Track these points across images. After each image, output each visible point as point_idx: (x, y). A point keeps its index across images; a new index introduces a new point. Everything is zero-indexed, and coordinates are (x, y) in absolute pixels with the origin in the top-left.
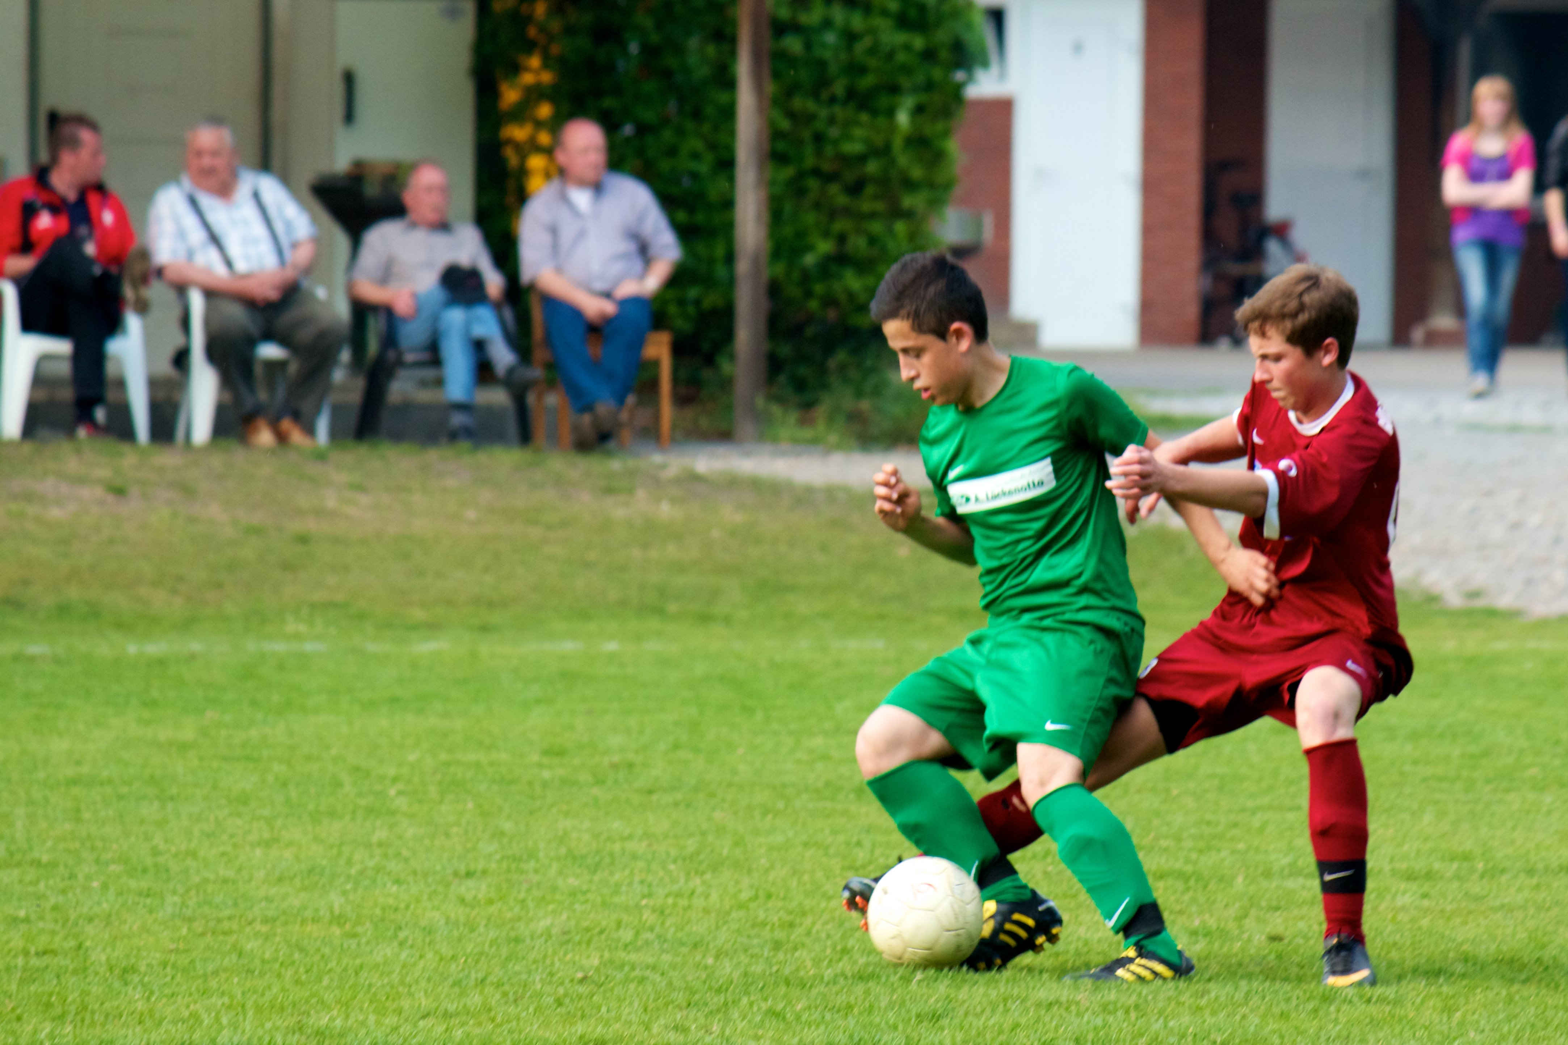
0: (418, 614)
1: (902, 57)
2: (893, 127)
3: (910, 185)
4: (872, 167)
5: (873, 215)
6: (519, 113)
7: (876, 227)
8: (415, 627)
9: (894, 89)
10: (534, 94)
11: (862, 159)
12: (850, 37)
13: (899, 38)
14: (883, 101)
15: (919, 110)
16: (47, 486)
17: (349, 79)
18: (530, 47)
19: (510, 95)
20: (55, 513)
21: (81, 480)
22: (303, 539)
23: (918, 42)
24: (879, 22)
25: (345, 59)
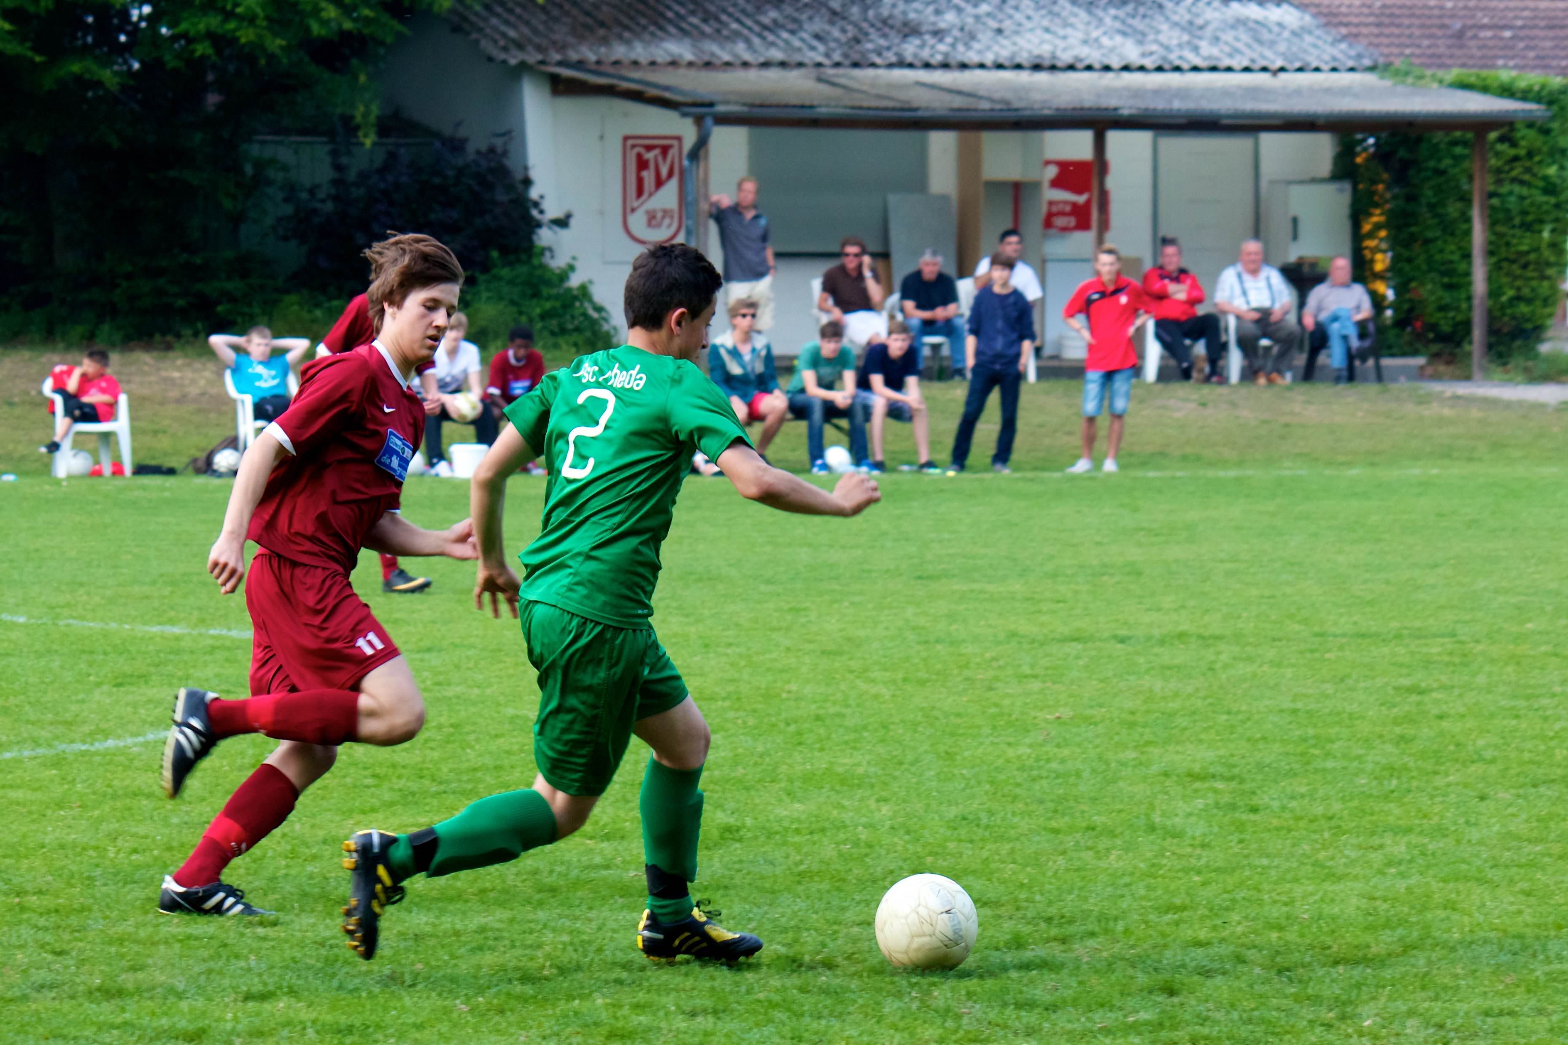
0: (1342, 458)
1: (1545, 208)
2: (1541, 238)
3: (1549, 264)
4: (1532, 257)
5: (1532, 279)
6: (1371, 235)
7: (1534, 283)
8: (1343, 464)
9: (1541, 222)
10: (1378, 227)
11: (1528, 253)
12: (1522, 198)
13: (1544, 198)
14: (1536, 227)
15: (1553, 231)
16: (1171, 402)
17: (1295, 221)
18: (1377, 205)
19: (1367, 227)
20: (1178, 415)
21: (1186, 400)
22: (1287, 425)
23: (1553, 200)
24: (1534, 192)
25: (1293, 212)
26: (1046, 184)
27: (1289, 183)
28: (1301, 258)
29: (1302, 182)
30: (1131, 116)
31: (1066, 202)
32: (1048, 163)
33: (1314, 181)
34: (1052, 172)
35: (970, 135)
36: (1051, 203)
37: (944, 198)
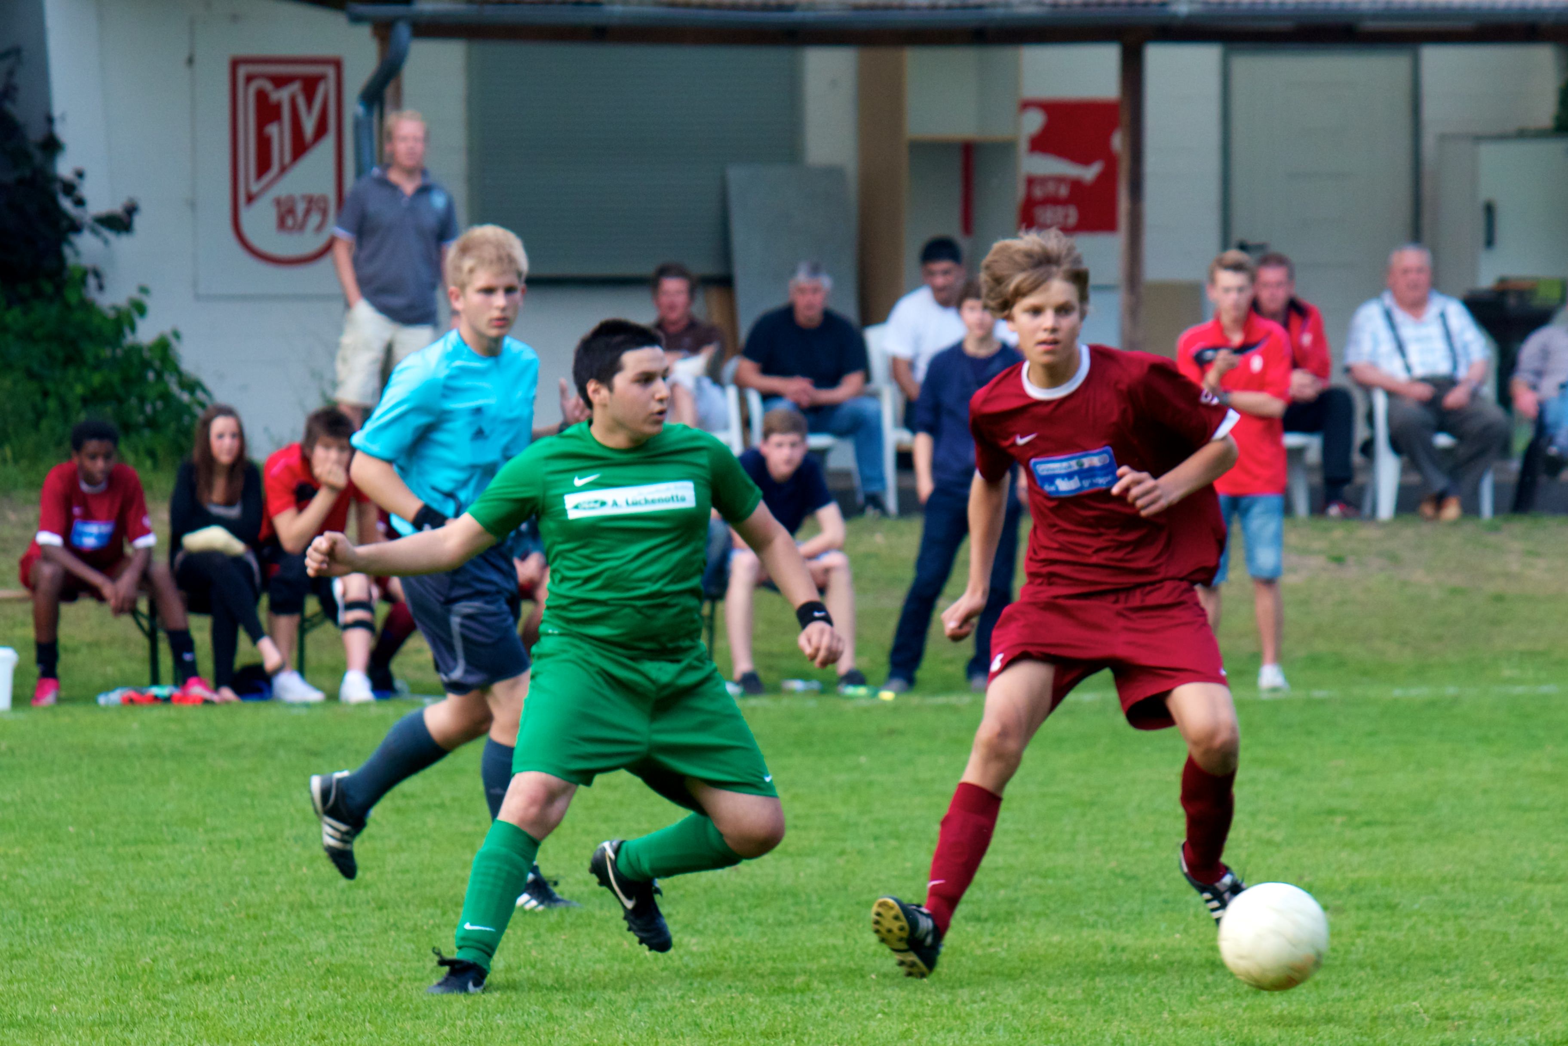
17: (1489, 210)
21: (1305, 552)
22: (1499, 598)
25: (1485, 194)
26: (1023, 145)
27: (1478, 138)
28: (1503, 281)
29: (1502, 137)
30: (1190, 17)
31: (1060, 180)
32: (1027, 105)
33: (1522, 135)
34: (1034, 122)
35: (884, 55)
36: (1031, 181)
37: (833, 173)
